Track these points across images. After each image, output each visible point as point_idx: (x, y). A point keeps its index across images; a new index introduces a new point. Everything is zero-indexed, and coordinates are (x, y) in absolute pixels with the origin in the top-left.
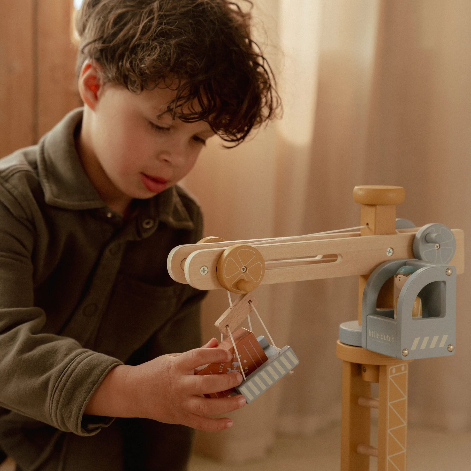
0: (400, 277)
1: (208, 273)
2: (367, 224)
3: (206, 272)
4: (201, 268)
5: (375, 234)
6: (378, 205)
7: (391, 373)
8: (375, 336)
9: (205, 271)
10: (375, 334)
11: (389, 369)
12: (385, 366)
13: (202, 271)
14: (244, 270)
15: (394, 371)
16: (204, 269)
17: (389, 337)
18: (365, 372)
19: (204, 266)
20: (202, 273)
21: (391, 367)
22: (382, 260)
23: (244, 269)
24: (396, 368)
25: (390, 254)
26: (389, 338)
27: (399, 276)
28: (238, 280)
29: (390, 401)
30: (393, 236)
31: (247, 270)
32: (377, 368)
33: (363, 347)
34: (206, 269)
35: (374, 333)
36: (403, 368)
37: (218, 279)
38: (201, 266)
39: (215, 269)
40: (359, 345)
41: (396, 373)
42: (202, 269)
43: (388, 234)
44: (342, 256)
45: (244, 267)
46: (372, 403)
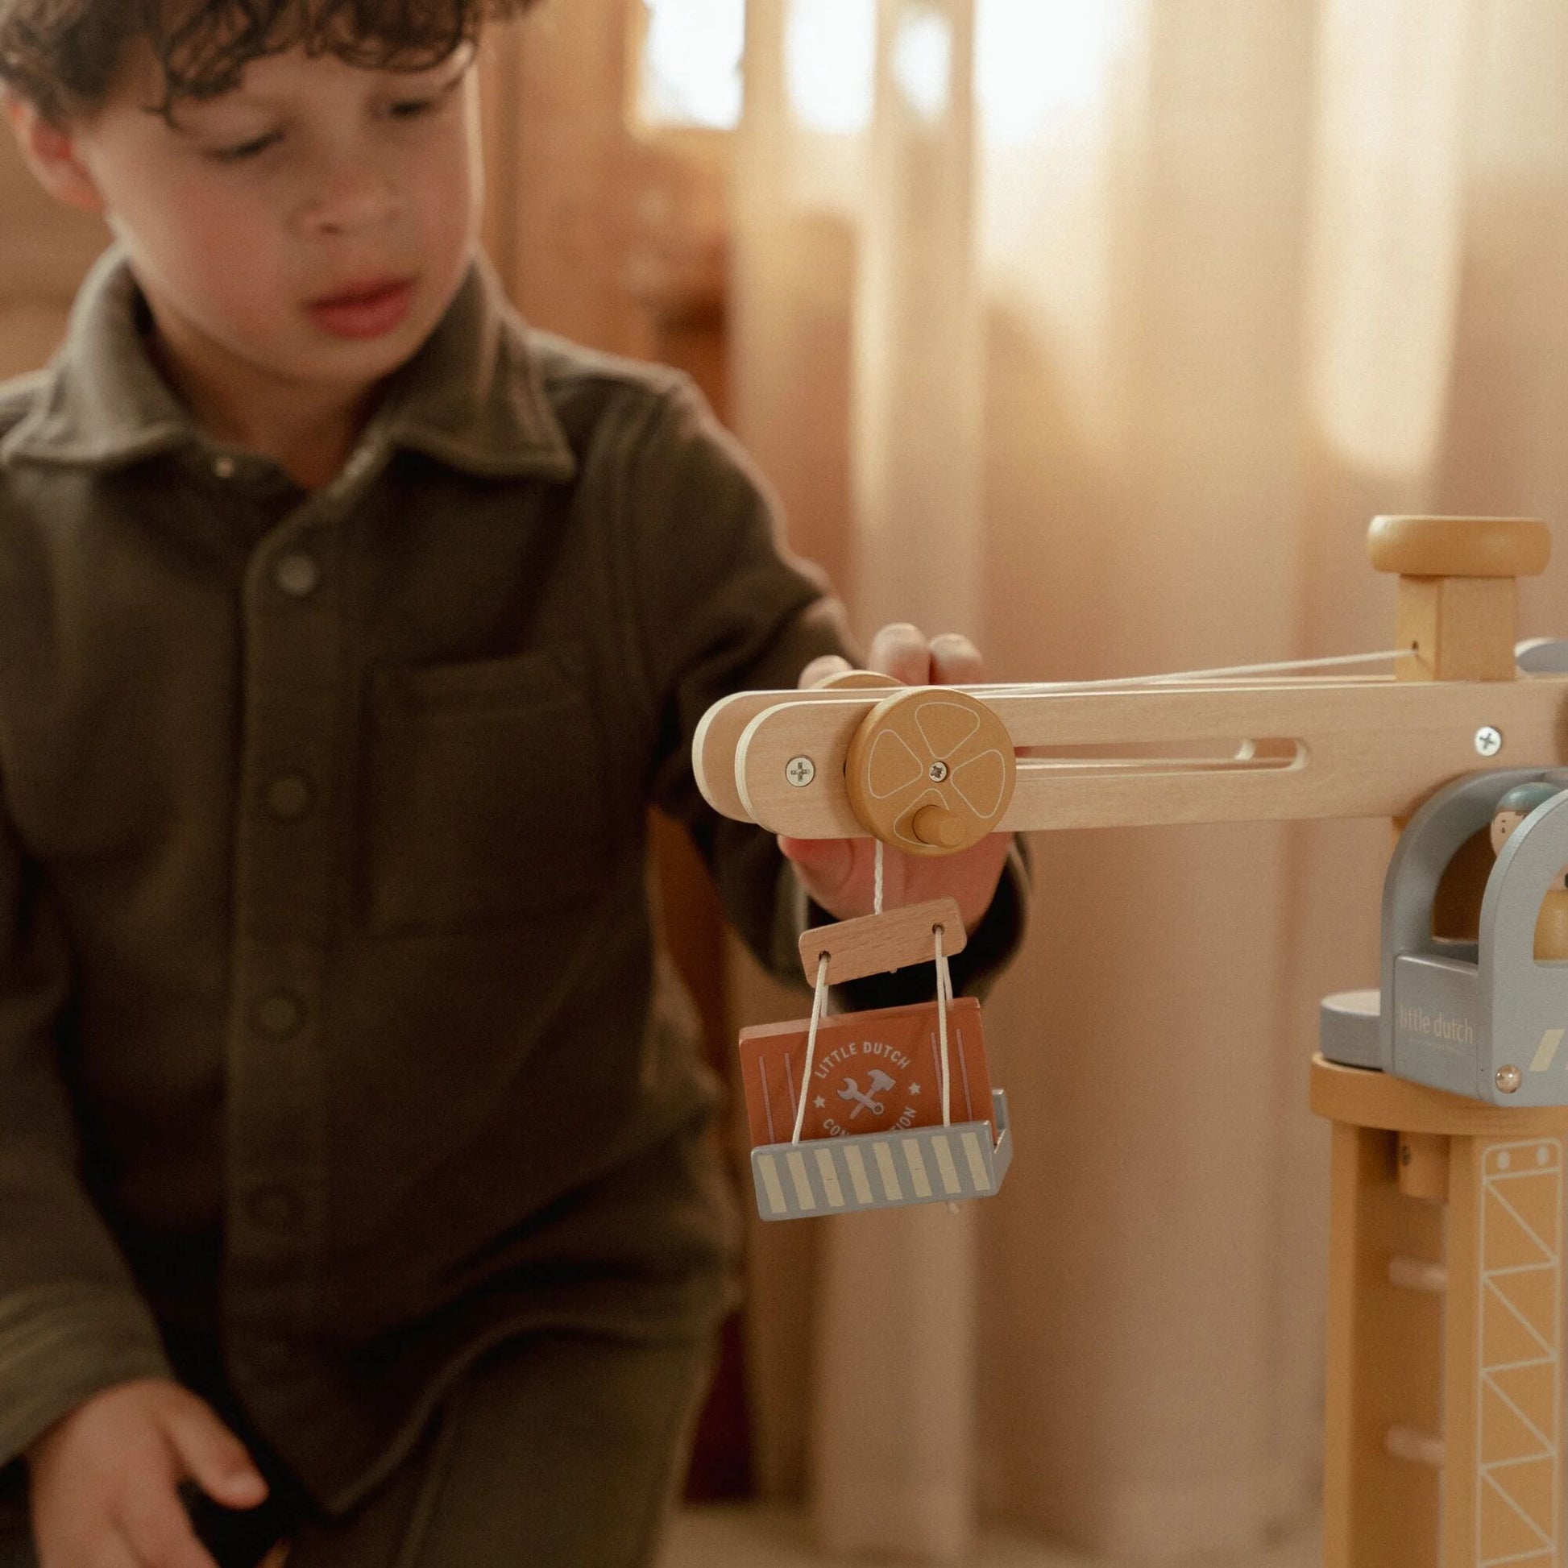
0: (1504, 821)
1: (814, 781)
2: (1415, 646)
3: (807, 778)
4: (789, 762)
5: (1437, 678)
6: (1448, 576)
7: (1492, 1169)
8: (1418, 1027)
9: (803, 773)
10: (1418, 1019)
11: (1484, 1152)
12: (1468, 1139)
13: (793, 773)
14: (938, 776)
15: (1503, 1160)
16: (800, 766)
17: (1457, 1027)
18: (1406, 1164)
19: (802, 756)
20: (794, 779)
21: (1491, 1148)
22: (1457, 767)
23: (940, 771)
24: (1511, 1152)
25: (1492, 749)
26: (1459, 1029)
27: (1501, 816)
28: (917, 808)
29: (1487, 1268)
30: (1503, 688)
31: (951, 776)
32: (1444, 1145)
33: (1384, 1069)
34: (807, 765)
35: (1416, 1016)
36: (1542, 1156)
37: (850, 804)
38: (792, 756)
39: (841, 769)
40: (1372, 1064)
41: (1514, 1167)
42: (794, 765)
43: (1487, 679)
44: (1309, 750)
45: (939, 765)
46: (1436, 1277)
